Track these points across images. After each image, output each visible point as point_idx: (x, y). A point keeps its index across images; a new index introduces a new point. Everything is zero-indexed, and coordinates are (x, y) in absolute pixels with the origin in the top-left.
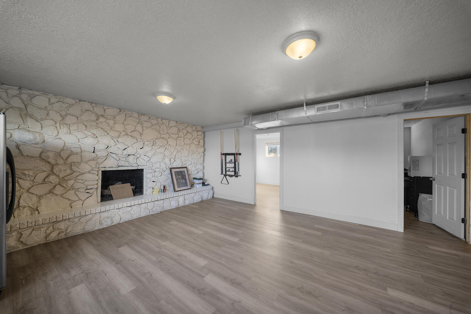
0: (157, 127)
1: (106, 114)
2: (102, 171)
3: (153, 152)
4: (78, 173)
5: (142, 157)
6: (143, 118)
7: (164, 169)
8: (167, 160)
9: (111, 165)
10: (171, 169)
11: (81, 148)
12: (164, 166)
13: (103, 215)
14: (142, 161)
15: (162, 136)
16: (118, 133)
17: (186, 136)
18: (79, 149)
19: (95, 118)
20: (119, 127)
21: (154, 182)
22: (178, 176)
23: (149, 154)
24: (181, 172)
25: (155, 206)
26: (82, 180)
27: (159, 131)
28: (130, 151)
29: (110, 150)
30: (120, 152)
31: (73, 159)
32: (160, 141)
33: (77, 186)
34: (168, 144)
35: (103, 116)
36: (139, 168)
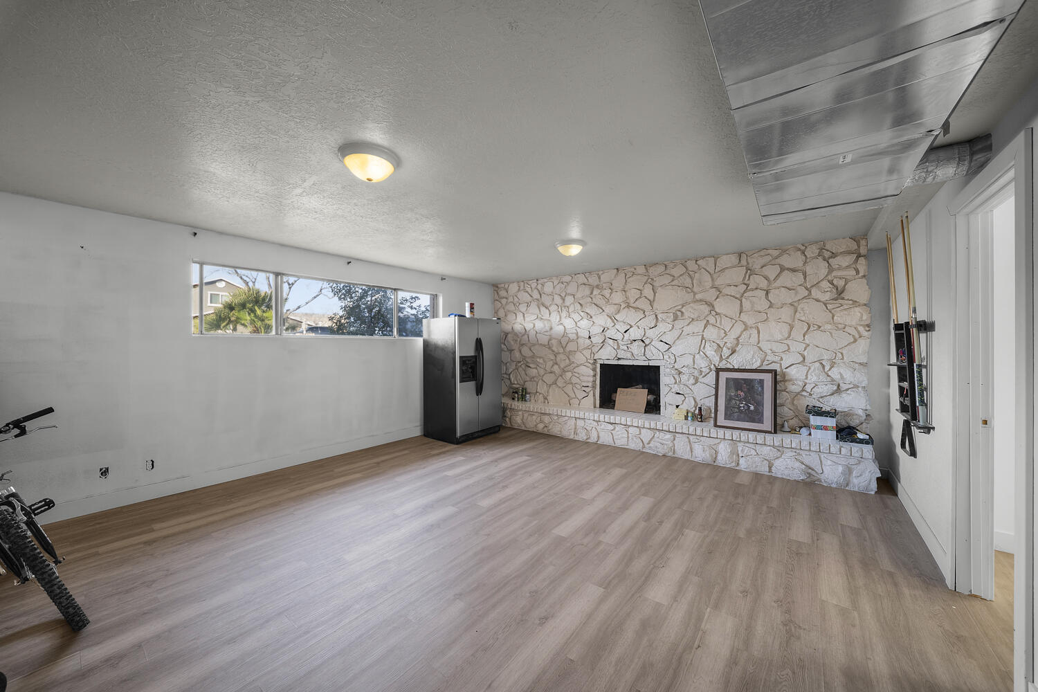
0: (685, 280)
1: (601, 282)
2: (601, 364)
3: (676, 333)
4: (576, 365)
5: (656, 343)
6: (654, 271)
7: (703, 370)
8: (710, 351)
9: (607, 356)
10: (718, 371)
11: (577, 334)
12: (702, 363)
13: (580, 423)
14: (655, 351)
15: (698, 297)
16: (616, 307)
17: (778, 283)
18: (574, 335)
19: (588, 292)
20: (618, 297)
21: (679, 394)
22: (737, 391)
23: (668, 338)
24: (749, 382)
25: (655, 439)
26: (578, 374)
27: (689, 289)
28: (635, 333)
29: (608, 334)
30: (619, 336)
31: (571, 347)
32: (690, 310)
33: (574, 380)
34: (713, 313)
35: (597, 286)
36: (652, 363)
